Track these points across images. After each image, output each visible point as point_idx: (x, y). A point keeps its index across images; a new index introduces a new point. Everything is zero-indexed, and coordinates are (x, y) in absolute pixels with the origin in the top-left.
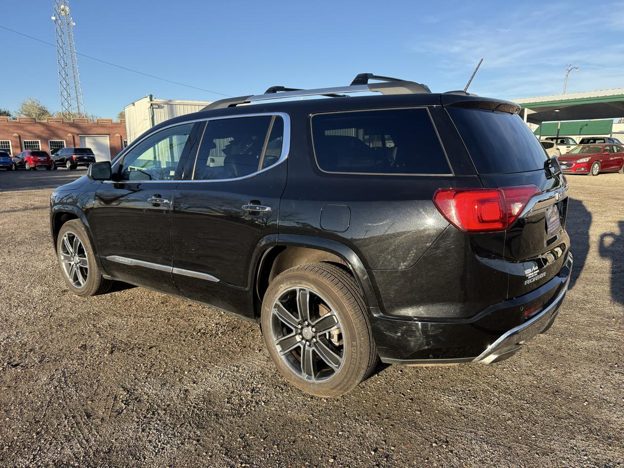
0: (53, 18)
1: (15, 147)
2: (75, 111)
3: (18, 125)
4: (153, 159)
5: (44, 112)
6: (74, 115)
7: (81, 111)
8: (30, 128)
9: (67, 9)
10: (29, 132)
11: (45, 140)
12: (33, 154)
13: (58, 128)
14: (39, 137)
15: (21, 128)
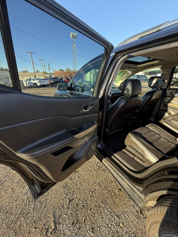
0: (72, 48)
1: (64, 77)
2: (76, 70)
3: (65, 73)
4: (89, 81)
5: (70, 70)
6: (75, 71)
7: (77, 70)
8: (67, 73)
9: (75, 46)
10: (67, 74)
11: (70, 76)
12: (67, 79)
13: (72, 74)
14: (69, 75)
15: (65, 74)
